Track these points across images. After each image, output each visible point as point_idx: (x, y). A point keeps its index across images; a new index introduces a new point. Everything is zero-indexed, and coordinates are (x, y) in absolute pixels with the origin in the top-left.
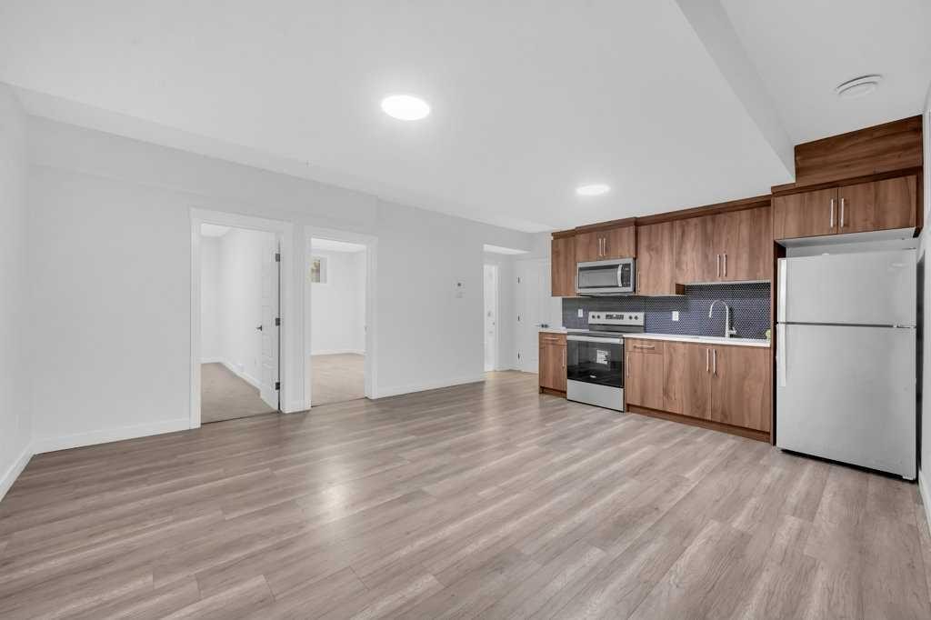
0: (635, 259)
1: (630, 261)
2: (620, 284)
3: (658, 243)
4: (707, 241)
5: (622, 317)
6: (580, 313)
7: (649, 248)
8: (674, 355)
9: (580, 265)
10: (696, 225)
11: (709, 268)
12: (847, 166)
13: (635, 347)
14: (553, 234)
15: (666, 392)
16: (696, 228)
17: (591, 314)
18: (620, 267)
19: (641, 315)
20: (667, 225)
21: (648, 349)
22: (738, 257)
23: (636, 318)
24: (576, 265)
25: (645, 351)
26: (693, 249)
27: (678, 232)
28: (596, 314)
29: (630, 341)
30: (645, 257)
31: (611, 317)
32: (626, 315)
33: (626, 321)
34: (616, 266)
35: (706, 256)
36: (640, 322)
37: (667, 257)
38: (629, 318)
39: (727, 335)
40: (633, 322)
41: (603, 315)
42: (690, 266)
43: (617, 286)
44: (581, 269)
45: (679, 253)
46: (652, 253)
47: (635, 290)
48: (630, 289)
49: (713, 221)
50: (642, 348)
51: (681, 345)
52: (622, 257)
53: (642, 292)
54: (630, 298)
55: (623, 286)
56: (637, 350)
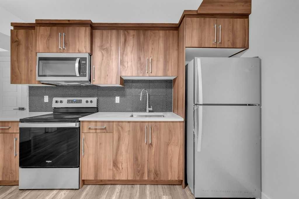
0: (91, 55)
1: (87, 56)
2: (78, 74)
3: (108, 45)
4: (141, 47)
5: (80, 102)
6: (46, 99)
7: (102, 47)
8: (121, 133)
9: (40, 55)
10: (134, 35)
11: (141, 66)
12: (222, 5)
13: (90, 129)
14: (12, 24)
15: (115, 164)
16: (133, 38)
17: (55, 99)
18: (78, 60)
19: (95, 100)
20: (114, 32)
21: (101, 129)
22: (158, 61)
23: (91, 102)
24: (36, 55)
25: (98, 131)
26: (132, 53)
27: (122, 39)
28: (59, 99)
29: (85, 124)
30: (98, 55)
31: (72, 102)
32: (84, 100)
33: (83, 104)
34: (74, 59)
35: (140, 59)
36: (94, 105)
37: (114, 57)
38: (86, 102)
39: (147, 111)
40: (89, 105)
41: (65, 100)
42: (130, 64)
43: (75, 76)
44: (41, 59)
45: (122, 55)
46: (103, 52)
47: (90, 80)
48: (86, 79)
49: (144, 35)
50: (96, 129)
51: (127, 124)
52: (79, 52)
53: (96, 82)
54: (87, 87)
55: (80, 76)
56: (91, 131)
